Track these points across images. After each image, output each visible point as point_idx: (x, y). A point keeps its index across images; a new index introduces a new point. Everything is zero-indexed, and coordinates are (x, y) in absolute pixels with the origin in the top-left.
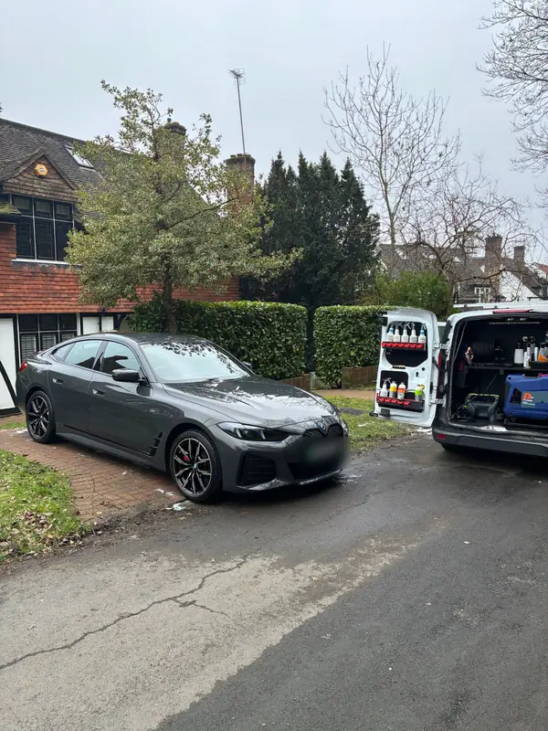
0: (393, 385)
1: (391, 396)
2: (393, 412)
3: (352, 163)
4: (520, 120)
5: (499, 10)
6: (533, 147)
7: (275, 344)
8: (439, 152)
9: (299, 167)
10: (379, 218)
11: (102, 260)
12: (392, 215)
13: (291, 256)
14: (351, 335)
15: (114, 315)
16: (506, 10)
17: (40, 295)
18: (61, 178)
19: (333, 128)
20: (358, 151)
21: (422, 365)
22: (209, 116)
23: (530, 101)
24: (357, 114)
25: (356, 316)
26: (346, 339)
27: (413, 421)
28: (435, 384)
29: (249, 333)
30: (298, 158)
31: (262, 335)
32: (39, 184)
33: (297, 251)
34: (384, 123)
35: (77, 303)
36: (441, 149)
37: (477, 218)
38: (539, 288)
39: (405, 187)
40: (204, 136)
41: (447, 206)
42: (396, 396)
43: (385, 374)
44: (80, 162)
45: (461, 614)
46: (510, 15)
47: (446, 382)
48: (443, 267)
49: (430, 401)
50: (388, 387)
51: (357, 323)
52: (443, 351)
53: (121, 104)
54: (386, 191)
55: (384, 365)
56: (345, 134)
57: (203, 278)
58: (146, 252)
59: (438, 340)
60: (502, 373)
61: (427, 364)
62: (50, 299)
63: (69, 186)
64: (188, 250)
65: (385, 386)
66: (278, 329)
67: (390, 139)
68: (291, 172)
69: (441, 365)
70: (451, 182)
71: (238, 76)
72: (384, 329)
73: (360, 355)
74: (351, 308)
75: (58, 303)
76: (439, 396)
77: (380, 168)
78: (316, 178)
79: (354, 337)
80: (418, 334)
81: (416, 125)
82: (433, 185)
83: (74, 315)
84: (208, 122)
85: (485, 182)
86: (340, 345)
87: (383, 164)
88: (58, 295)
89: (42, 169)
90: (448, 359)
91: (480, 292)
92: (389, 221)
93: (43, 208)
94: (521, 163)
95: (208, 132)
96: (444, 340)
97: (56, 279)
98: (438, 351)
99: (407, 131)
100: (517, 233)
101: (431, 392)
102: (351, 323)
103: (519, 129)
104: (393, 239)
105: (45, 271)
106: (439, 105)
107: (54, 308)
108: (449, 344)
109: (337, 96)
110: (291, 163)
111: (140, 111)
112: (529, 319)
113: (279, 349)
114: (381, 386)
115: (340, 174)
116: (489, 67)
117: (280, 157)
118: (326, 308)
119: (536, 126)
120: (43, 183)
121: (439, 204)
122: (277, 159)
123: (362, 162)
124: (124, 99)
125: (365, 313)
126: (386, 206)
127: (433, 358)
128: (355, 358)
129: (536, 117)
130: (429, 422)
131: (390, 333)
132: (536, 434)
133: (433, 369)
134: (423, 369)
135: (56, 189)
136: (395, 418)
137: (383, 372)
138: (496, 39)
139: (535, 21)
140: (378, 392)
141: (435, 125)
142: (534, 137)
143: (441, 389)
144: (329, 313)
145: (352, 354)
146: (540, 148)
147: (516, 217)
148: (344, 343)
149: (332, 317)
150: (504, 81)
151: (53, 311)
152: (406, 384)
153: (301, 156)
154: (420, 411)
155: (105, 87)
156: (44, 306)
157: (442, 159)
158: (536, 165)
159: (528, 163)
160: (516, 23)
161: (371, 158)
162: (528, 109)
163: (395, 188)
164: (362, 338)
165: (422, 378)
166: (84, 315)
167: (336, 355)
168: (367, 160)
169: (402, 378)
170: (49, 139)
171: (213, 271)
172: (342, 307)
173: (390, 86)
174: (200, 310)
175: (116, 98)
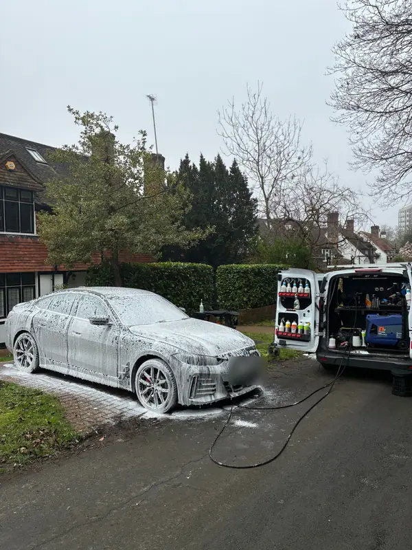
0: (288, 323)
1: (286, 331)
2: (288, 342)
3: (238, 162)
4: (355, 137)
5: (338, 62)
6: (363, 155)
7: (192, 293)
8: (298, 155)
9: (200, 165)
10: (257, 201)
11: (67, 234)
12: (267, 200)
13: (207, 231)
14: (243, 286)
15: (63, 273)
16: (343, 62)
17: (8, 259)
18: (26, 171)
19: (225, 139)
20: (241, 154)
21: (307, 309)
22: (145, 132)
23: (361, 124)
24: (240, 129)
25: (246, 272)
26: (240, 288)
27: (303, 349)
28: (318, 322)
29: (173, 286)
30: (200, 158)
31: (183, 287)
32: (9, 176)
33: (211, 227)
34: (260, 135)
35: (35, 264)
36: (299, 154)
37: (326, 202)
38: (366, 249)
39: (276, 179)
40: (141, 146)
41: (305, 194)
42: (290, 331)
43: (281, 315)
44: (36, 159)
45: (366, 481)
46: (346, 66)
47: (325, 320)
48: (305, 236)
49: (315, 333)
50: (284, 324)
51: (248, 277)
52: (322, 299)
53: (80, 122)
54: (263, 183)
55: (280, 309)
56: (234, 143)
57: (145, 247)
58: (102, 229)
59: (318, 291)
60: (363, 313)
61: (312, 307)
62: (15, 262)
63: (31, 177)
64: (133, 227)
65: (282, 323)
66: (194, 282)
67: (265, 146)
68: (195, 169)
69: (320, 308)
70: (308, 177)
71: (152, 99)
72: (279, 283)
73: (250, 300)
74: (243, 266)
75: (21, 264)
76: (321, 330)
77: (258, 166)
78: (213, 173)
79: (245, 287)
80: (304, 287)
81: (282, 138)
82: (296, 179)
83: (33, 273)
84: (144, 135)
85: (331, 177)
86: (236, 293)
87: (260, 163)
88: (22, 258)
89: (11, 165)
90: (325, 304)
91: (326, 253)
92: (265, 203)
93: (12, 194)
94: (355, 165)
95: (144, 143)
96: (322, 290)
97: (20, 246)
98: (319, 298)
99: (276, 141)
100: (354, 213)
101: (315, 327)
102: (243, 277)
103: (353, 143)
104: (268, 216)
105: (13, 241)
106: (298, 125)
107: (18, 268)
108: (326, 293)
109: (227, 117)
110: (195, 162)
111: (94, 127)
112: (380, 276)
113: (195, 296)
114: (279, 324)
115: (229, 170)
116: (334, 102)
117: (187, 157)
118: (224, 266)
119: (365, 141)
120: (11, 175)
121: (299, 192)
122: (185, 158)
123: (245, 162)
124: (83, 119)
125: (253, 270)
126: (262, 192)
127: (316, 303)
128: (247, 302)
129: (364, 135)
130: (314, 349)
131: (284, 286)
132: (389, 355)
133: (315, 311)
134: (309, 311)
135: (21, 179)
136: (290, 346)
137: (280, 314)
138: (337, 82)
139: (363, 69)
140: (276, 328)
141: (296, 138)
142: (363, 148)
143: (322, 325)
144: (227, 270)
145: (245, 299)
146: (367, 155)
147: (352, 202)
148: (239, 291)
149: (229, 273)
150: (344, 111)
151: (17, 271)
152: (297, 322)
153: (202, 157)
154: (308, 341)
155: (70, 110)
156: (11, 267)
157: (301, 161)
158: (366, 166)
159: (360, 165)
160: (349, 71)
161: (251, 159)
162: (360, 129)
163: (269, 180)
164: (251, 288)
165: (308, 318)
166: (40, 273)
167: (233, 300)
168: (248, 160)
169: (294, 318)
170: (13, 142)
171: (153, 243)
172: (236, 265)
173: (263, 110)
174: (138, 269)
175: (76, 118)
